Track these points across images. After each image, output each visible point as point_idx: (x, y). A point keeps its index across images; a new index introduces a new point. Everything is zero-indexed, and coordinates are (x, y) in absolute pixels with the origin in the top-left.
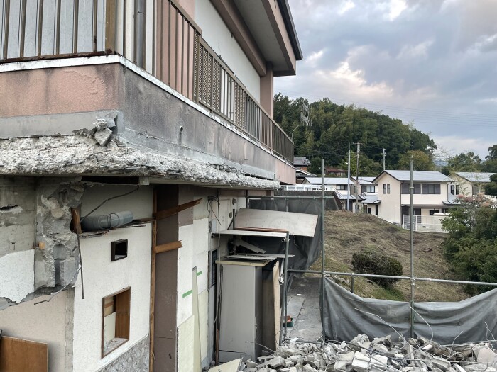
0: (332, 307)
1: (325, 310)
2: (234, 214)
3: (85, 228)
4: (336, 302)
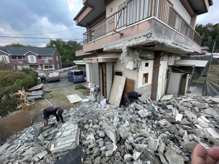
1: (205, 89)
2: (175, 61)
3: (142, 58)
4: (210, 87)
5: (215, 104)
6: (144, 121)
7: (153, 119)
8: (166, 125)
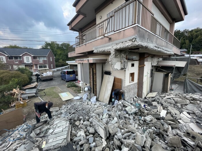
1: (185, 87)
2: (158, 62)
5: (195, 100)
6: (131, 117)
7: (140, 115)
8: (152, 121)
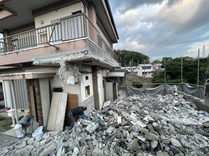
0: (128, 91)
1: (127, 92)
3: (82, 72)
4: (129, 90)
